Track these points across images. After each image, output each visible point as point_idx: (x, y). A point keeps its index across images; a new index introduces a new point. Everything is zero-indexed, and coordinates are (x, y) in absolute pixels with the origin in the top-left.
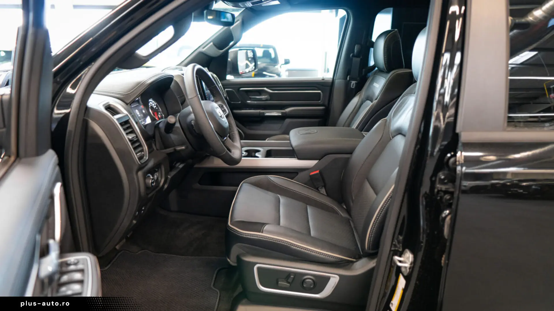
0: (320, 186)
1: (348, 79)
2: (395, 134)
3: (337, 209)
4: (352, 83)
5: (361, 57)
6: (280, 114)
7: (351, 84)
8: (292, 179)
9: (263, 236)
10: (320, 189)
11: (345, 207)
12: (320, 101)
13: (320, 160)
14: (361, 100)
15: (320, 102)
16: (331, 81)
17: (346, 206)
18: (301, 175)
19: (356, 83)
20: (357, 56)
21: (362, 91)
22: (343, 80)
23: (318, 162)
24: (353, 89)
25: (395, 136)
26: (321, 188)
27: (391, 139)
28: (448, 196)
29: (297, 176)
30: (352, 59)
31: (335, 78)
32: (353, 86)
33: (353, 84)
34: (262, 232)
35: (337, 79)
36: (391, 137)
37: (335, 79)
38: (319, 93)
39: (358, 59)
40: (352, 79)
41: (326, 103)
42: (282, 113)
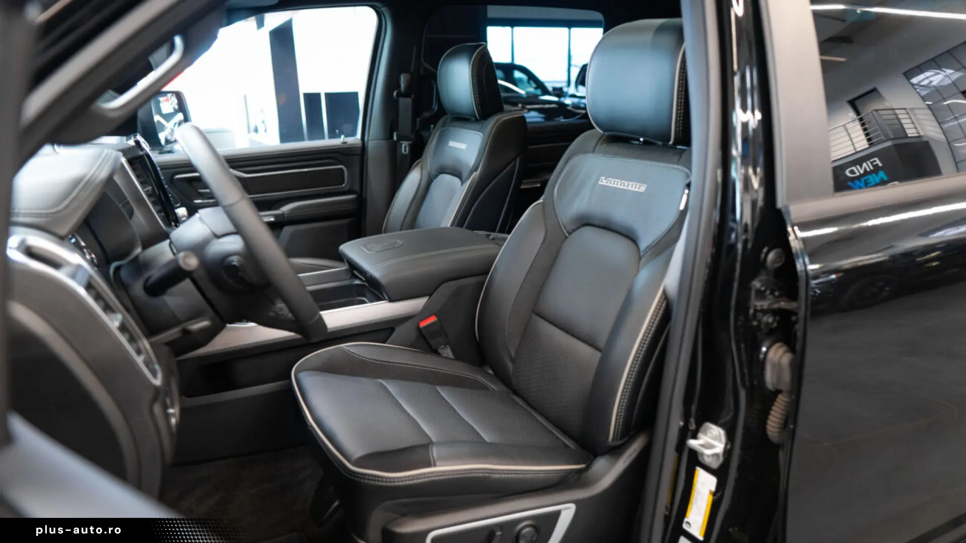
0: (442, 345)
1: (395, 138)
2: (574, 227)
3: (484, 380)
4: (403, 146)
5: (413, 96)
6: (272, 219)
7: (401, 147)
8: (384, 342)
9: (438, 472)
10: (440, 351)
11: (491, 372)
12: (344, 185)
13: (430, 295)
14: (425, 174)
15: (344, 187)
16: (360, 145)
17: (493, 371)
18: (399, 331)
19: (409, 144)
20: (406, 95)
21: (424, 157)
22: (385, 141)
23: (428, 300)
24: (406, 155)
25: (574, 231)
26: (443, 348)
27: (566, 237)
28: (769, 317)
29: (393, 336)
30: (397, 102)
31: (366, 139)
32: (405, 151)
33: (405, 147)
34: (435, 466)
35: (372, 140)
36: (565, 232)
37: (368, 140)
38: (341, 169)
39: (409, 101)
40: (401, 138)
41: (357, 188)
42: (276, 216)
